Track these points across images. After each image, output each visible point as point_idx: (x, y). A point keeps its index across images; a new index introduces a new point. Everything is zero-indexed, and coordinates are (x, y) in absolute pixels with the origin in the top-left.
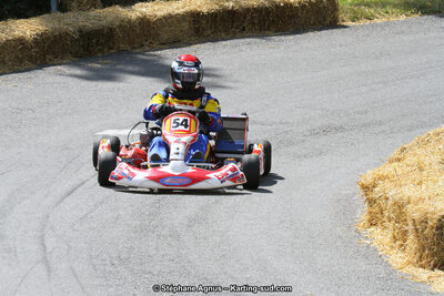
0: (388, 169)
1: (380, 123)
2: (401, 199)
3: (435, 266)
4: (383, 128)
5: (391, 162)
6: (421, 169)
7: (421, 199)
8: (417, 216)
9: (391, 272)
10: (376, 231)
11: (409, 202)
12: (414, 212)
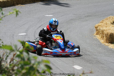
0: (100, 24)
1: (98, 15)
2: (103, 30)
3: (109, 43)
4: (99, 16)
5: (101, 23)
6: (107, 24)
7: (107, 30)
8: (106, 33)
9: (101, 44)
10: (98, 36)
11: (104, 30)
12: (105, 32)
